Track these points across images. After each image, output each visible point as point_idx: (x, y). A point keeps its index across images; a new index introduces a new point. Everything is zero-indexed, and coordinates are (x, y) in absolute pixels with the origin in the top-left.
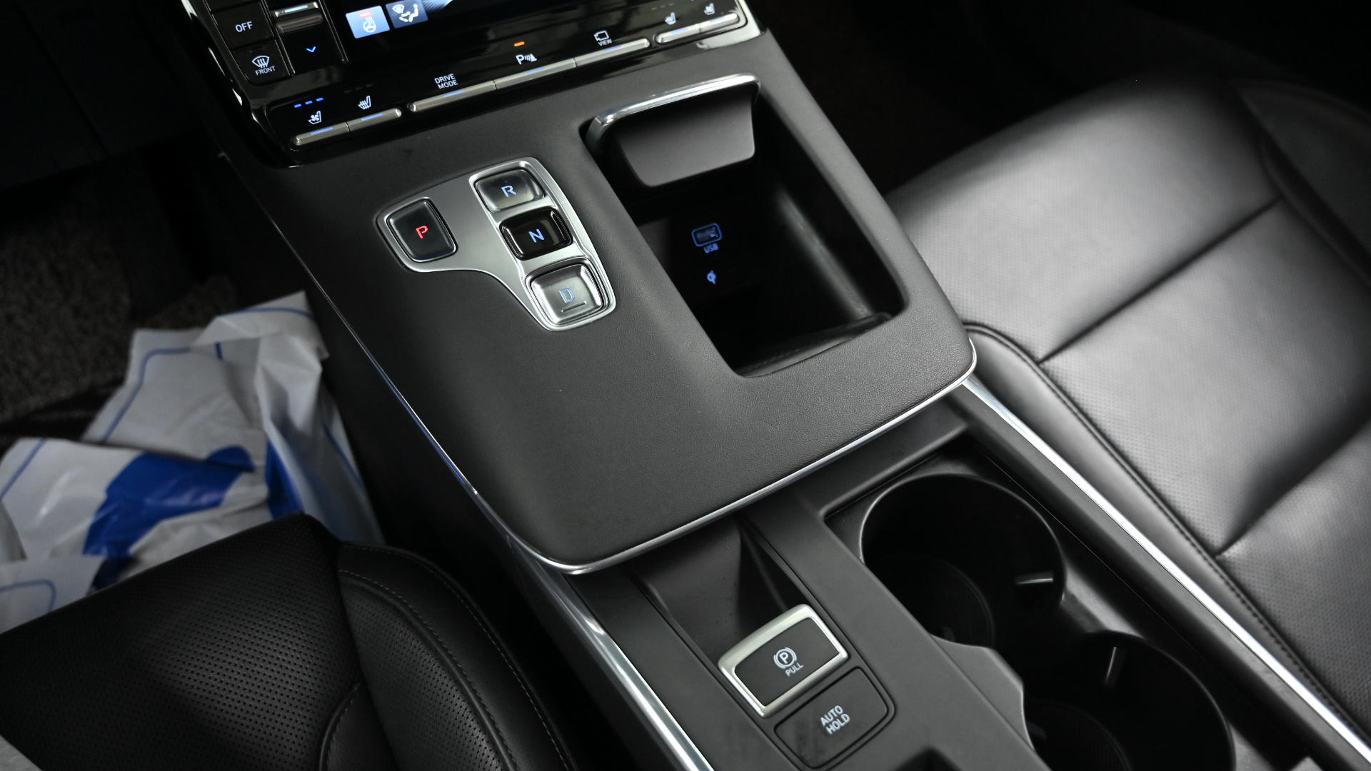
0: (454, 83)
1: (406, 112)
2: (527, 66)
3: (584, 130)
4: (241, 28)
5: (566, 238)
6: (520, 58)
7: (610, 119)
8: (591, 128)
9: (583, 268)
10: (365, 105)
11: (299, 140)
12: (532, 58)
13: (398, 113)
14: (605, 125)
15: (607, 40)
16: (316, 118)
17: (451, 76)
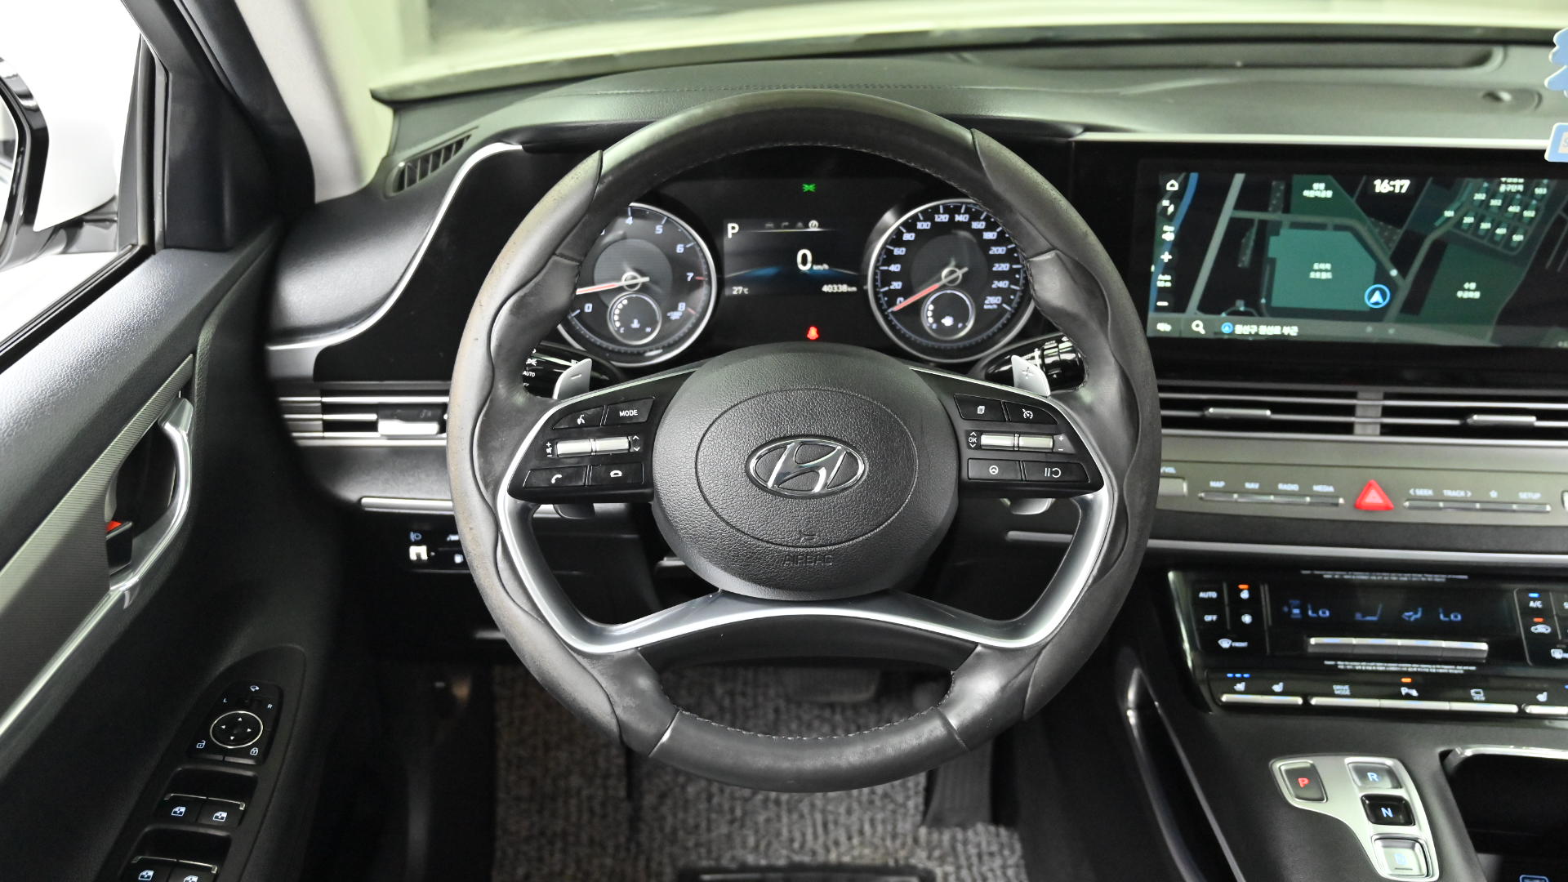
0: (1348, 693)
1: (1306, 702)
2: (1408, 697)
3: (1444, 756)
4: (1208, 618)
5: (1409, 820)
6: (1404, 690)
7: (1469, 753)
8: (1450, 756)
9: (1417, 845)
10: (1278, 688)
11: (1225, 698)
12: (1414, 693)
13: (1299, 701)
14: (1463, 756)
15: (1481, 697)
16: (1240, 687)
17: (1347, 687)
